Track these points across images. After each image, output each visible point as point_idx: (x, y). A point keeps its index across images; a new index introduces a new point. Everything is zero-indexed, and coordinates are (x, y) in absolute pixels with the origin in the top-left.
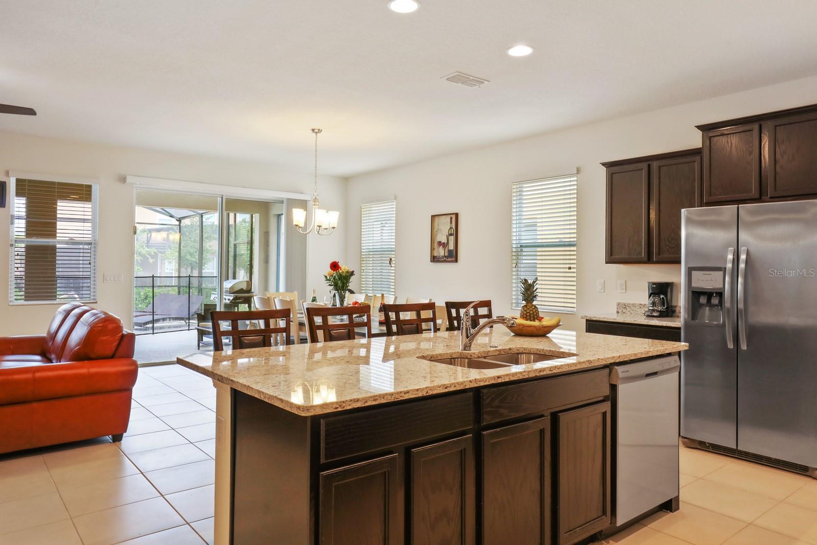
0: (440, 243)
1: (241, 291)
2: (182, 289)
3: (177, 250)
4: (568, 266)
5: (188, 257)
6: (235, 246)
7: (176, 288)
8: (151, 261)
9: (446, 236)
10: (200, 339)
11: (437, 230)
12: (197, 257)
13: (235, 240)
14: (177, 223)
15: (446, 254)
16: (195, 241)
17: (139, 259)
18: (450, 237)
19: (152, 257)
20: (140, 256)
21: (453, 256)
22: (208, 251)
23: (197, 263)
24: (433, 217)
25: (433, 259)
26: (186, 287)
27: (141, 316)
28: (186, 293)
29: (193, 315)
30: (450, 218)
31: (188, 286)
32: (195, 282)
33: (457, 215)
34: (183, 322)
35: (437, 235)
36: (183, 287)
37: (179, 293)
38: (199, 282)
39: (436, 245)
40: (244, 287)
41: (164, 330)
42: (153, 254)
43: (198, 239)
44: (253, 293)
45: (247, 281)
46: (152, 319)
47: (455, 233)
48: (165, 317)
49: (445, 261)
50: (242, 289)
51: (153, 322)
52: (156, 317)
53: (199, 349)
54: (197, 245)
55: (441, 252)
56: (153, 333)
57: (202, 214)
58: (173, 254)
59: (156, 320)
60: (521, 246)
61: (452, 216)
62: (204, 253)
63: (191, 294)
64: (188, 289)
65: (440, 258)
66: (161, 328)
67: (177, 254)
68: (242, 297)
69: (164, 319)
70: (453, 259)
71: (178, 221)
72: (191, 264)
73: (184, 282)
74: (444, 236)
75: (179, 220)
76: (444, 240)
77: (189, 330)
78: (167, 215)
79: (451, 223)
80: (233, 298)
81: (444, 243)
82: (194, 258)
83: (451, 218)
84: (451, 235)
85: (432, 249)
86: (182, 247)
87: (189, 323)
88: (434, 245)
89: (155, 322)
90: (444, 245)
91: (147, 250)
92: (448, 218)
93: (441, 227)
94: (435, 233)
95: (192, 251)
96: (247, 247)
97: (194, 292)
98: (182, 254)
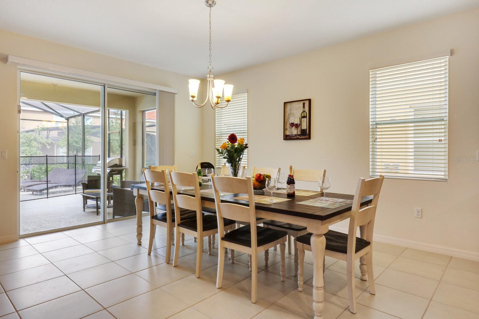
0: (292, 125)
1: (116, 165)
2: (70, 165)
3: (67, 139)
4: (438, 139)
5: (75, 144)
6: (109, 134)
7: (66, 165)
8: (48, 147)
9: (299, 118)
10: (85, 203)
11: (290, 114)
12: (81, 144)
13: (109, 131)
14: (66, 121)
15: (299, 133)
16: (79, 134)
17: (40, 146)
18: (303, 119)
19: (49, 144)
20: (41, 144)
21: (305, 135)
22: (88, 141)
23: (81, 148)
24: (285, 103)
25: (286, 137)
26: (73, 163)
27: (39, 184)
28: (73, 168)
29: (78, 183)
30: (302, 103)
31: (74, 163)
32: (79, 160)
33: (310, 100)
34: (71, 188)
35: (289, 118)
36: (71, 163)
37: (68, 168)
38: (83, 159)
39: (288, 126)
40: (117, 162)
41: (57, 195)
42: (50, 143)
43: (81, 132)
44: (124, 167)
45: (119, 159)
46: (46, 187)
47: (308, 116)
48: (57, 185)
49: (298, 139)
50: (116, 164)
51: (47, 189)
52: (50, 185)
53: (84, 211)
54: (81, 136)
55: (295, 131)
56: (47, 198)
57: (84, 114)
58: (64, 142)
59: (50, 187)
60: (376, 124)
61: (304, 102)
62: (85, 142)
63: (76, 169)
64: (74, 165)
65: (293, 136)
66: (53, 193)
67: (66, 142)
68: (116, 170)
69: (56, 187)
70: (307, 137)
71: (66, 119)
72: (76, 149)
73: (72, 160)
74: (297, 119)
75: (68, 119)
76: (297, 121)
77: (76, 194)
78: (59, 116)
79: (304, 107)
80: (110, 170)
81: (297, 124)
82: (78, 145)
83: (304, 104)
84: (304, 117)
85: (285, 129)
86: (69, 138)
87: (76, 188)
88: (286, 126)
89: (48, 189)
90: (297, 126)
91: (46, 140)
92: (301, 104)
93: (294, 111)
94: (287, 117)
95: (77, 140)
96: (119, 135)
97: (79, 167)
98: (70, 142)
